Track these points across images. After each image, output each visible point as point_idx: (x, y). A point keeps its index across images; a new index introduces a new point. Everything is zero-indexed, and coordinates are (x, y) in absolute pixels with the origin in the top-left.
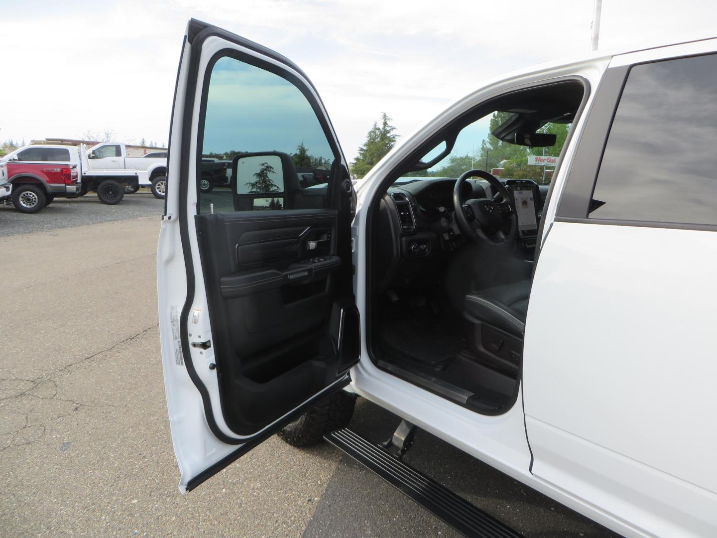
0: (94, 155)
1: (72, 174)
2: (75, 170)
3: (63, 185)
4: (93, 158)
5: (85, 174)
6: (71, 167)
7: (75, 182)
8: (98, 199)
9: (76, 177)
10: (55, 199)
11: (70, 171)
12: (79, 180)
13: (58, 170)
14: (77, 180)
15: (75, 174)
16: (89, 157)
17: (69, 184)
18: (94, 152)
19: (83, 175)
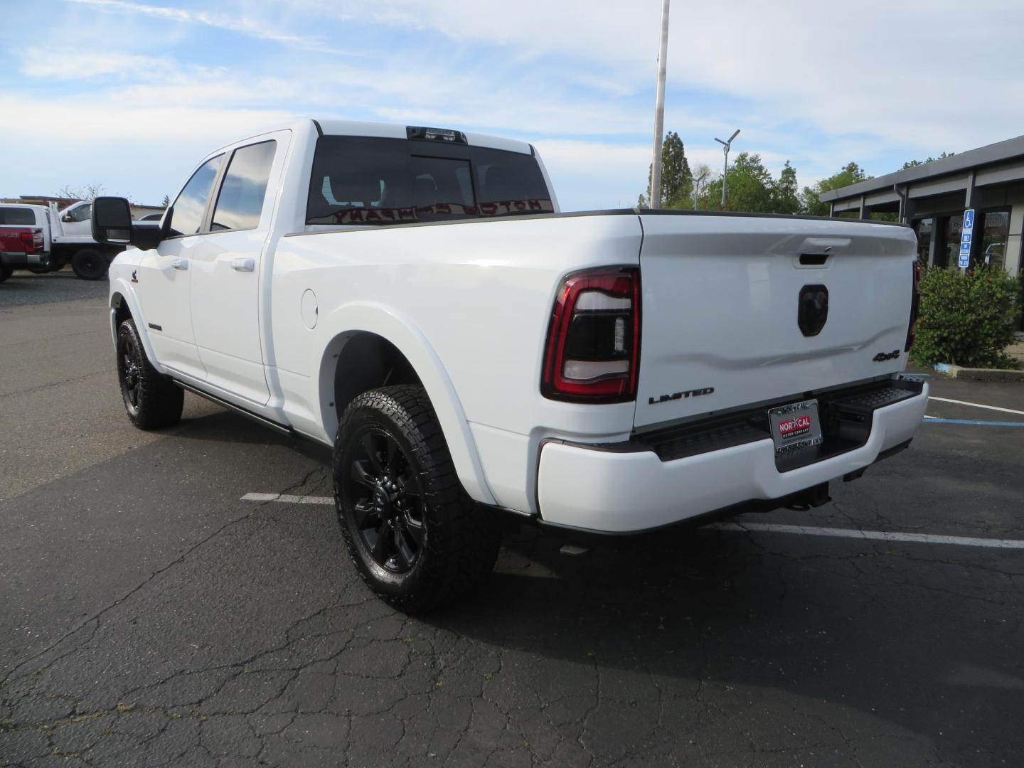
0: (69, 217)
1: (34, 241)
2: (40, 235)
3: (23, 254)
4: (69, 221)
5: (55, 240)
6: (33, 231)
7: (41, 251)
8: (74, 275)
9: (42, 243)
10: (16, 273)
11: (32, 237)
12: (47, 248)
13: (17, 235)
14: (43, 248)
15: (39, 241)
16: (64, 220)
17: (31, 253)
18: (69, 214)
19: (53, 242)
